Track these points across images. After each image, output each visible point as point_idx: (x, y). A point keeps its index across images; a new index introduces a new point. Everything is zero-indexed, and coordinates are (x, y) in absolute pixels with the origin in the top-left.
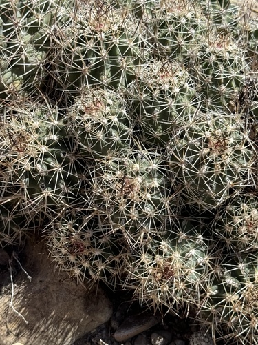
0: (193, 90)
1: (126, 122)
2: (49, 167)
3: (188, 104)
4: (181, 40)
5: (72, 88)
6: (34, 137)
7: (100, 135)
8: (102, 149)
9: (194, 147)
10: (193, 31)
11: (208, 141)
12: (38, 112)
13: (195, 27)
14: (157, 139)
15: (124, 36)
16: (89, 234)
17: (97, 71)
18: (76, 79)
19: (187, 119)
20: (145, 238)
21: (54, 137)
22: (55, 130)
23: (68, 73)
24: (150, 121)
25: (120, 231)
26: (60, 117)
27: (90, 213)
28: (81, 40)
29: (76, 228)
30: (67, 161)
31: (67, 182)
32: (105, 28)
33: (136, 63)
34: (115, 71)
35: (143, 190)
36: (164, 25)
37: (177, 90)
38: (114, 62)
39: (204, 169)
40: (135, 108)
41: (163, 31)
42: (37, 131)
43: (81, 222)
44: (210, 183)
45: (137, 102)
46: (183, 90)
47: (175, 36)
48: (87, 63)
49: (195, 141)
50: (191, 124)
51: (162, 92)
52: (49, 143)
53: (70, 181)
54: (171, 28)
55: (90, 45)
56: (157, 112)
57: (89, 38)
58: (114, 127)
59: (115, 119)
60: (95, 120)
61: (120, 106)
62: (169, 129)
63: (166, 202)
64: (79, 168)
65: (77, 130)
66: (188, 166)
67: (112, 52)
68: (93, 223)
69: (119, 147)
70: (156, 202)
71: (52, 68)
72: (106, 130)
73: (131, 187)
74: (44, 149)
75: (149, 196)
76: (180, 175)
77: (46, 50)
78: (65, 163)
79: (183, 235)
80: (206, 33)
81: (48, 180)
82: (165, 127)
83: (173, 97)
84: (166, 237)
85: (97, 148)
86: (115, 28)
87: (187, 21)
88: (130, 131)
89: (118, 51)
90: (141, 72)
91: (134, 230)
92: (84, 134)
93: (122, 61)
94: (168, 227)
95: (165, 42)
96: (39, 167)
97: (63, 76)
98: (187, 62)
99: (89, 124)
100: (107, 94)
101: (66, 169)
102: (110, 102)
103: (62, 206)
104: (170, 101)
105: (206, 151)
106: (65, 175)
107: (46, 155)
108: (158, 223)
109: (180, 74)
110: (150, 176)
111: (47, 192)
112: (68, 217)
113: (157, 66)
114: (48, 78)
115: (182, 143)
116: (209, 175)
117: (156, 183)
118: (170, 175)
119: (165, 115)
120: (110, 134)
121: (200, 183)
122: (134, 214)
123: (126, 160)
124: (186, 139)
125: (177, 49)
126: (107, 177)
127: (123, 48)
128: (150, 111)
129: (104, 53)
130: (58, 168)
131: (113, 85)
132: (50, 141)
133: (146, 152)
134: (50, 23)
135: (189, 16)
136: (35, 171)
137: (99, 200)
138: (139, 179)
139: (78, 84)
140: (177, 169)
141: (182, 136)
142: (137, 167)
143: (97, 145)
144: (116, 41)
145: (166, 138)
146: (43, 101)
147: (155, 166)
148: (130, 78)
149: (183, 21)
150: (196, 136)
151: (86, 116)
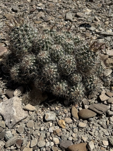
0: (63, 50)
1: (49, 57)
2: (34, 67)
3: (62, 53)
4: (60, 40)
5: (38, 51)
6: (30, 61)
7: (44, 60)
8: (45, 63)
9: (64, 62)
10: (63, 38)
11: (67, 61)
12: (31, 56)
13: (63, 37)
14: (56, 61)
15: (48, 40)
16: (43, 81)
17: (43, 47)
18: (39, 49)
19: (62, 57)
20: (54, 81)
21: (34, 61)
22: (35, 60)
23: (37, 47)
24: (55, 57)
25: (49, 80)
26: (35, 57)
27: (43, 77)
28: (40, 40)
29: (40, 80)
30: (37, 66)
31: (37, 70)
32: (44, 38)
33: (51, 45)
34: (47, 47)
35: (53, 72)
36: (57, 37)
37: (60, 50)
38: (47, 45)
39: (66, 67)
40: (51, 55)
41: (57, 39)
42: (31, 60)
43: (41, 79)
44: (67, 70)
45: (52, 53)
46: (61, 50)
47: (59, 39)
48: (41, 45)
49: (64, 61)
50: (63, 57)
51: (57, 51)
52: (33, 62)
53: (38, 70)
54: (58, 38)
55: (41, 41)
56: (56, 55)
57: (41, 40)
58: (47, 59)
59: (47, 57)
60: (43, 57)
61: (48, 54)
62: (59, 59)
63: (58, 74)
64: (40, 68)
65: (39, 59)
66: (63, 66)
67: (46, 43)
68: (43, 79)
69: (48, 63)
70: (56, 74)
71: (34, 47)
72: (45, 59)
73: (51, 71)
74: (32, 64)
75: (55, 73)
76: (61, 68)
77: (32, 43)
78: (37, 67)
79: (62, 81)
80: (65, 39)
81: (34, 70)
82: (58, 58)
83: (59, 52)
84: (58, 81)
85: (44, 63)
86: (46, 38)
88: (50, 59)
89: (47, 43)
90: (52, 47)
91: (52, 80)
92: (41, 60)
93: (48, 45)
94: (59, 79)
95: (57, 41)
96: (32, 67)
97: (36, 48)
98: (62, 45)
99: (42, 58)
100: (45, 52)
101: (37, 68)
102: (46, 53)
103: (37, 76)
104: (59, 53)
105: (66, 63)
106: (37, 69)
107: (33, 65)
108: (57, 78)
109: (61, 47)
110: (55, 69)
111: (33, 73)
112: (38, 78)
113: (56, 46)
114: (33, 49)
115: (61, 62)
116: (67, 68)
117: (56, 70)
118: (59, 68)
119: (58, 56)
120: (46, 60)
121: (65, 70)
122: (52, 77)
123: (50, 65)
124: (62, 61)
125: (60, 42)
126: (46, 69)
127: (48, 42)
128: (55, 55)
129: (44, 43)
130: (36, 68)
131: (47, 50)
132: (34, 62)
133: (54, 64)
134: (33, 37)
135: (62, 35)
136: (31, 68)
137: (44, 74)
138: (53, 69)
139: (39, 50)
140: (61, 67)
141: (61, 60)
142: (52, 67)
143: (44, 62)
144: (47, 40)
145: (58, 61)
146: (32, 54)
147: (56, 67)
148: (50, 48)
149: (61, 36)
150: (64, 60)
151: (41, 56)
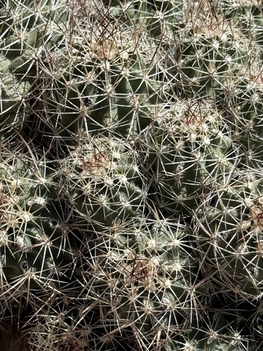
0: (228, 140)
1: (138, 183)
2: (34, 241)
3: (222, 159)
4: (212, 70)
5: (65, 134)
6: (14, 199)
7: (103, 200)
8: (106, 218)
9: (229, 219)
10: (229, 59)
11: (248, 211)
12: (20, 165)
13: (232, 53)
14: (180, 205)
15: (137, 66)
16: (87, 331)
17: (100, 113)
18: (72, 123)
20: (163, 337)
21: (41, 201)
22: (42, 191)
23: (60, 114)
24: (171, 181)
25: (129, 328)
27: (89, 302)
28: (80, 70)
29: (69, 321)
30: (59, 233)
32: (111, 54)
33: (152, 101)
34: (124, 113)
35: (161, 274)
36: (190, 50)
37: (207, 141)
38: (123, 101)
39: (243, 249)
40: (150, 164)
41: (189, 58)
42: (18, 192)
43: (76, 314)
44: (250, 267)
45: (153, 156)
46: (215, 141)
47: (204, 65)
48: (87, 102)
49: (231, 211)
50: (226, 186)
51: (187, 144)
52: (34, 209)
53: (62, 260)
54: (199, 54)
55: (91, 78)
56: (181, 170)
57: (89, 69)
58: (123, 190)
59: (123, 179)
60: (96, 179)
61: (130, 161)
62: (196, 192)
63: (191, 290)
64: (74, 243)
65: (72, 193)
66: (222, 244)
67: (120, 88)
68: (93, 317)
69: (129, 215)
70: (178, 291)
71: (40, 106)
72: (110, 193)
73: (145, 272)
74: (27, 217)
75: (168, 283)
76: (211, 254)
77: (31, 81)
78: (56, 236)
79: (214, 335)
81: (32, 258)
82: (190, 190)
83: (202, 150)
84: (191, 336)
85: (99, 217)
86: (125, 55)
87: (221, 45)
88: (144, 194)
89: (129, 86)
90: (159, 113)
91: (149, 326)
92: (82, 197)
93: (134, 99)
94: (194, 323)
95: (191, 73)
96: (20, 240)
97: (53, 119)
98: (221, 104)
99: (89, 186)
100: (113, 144)
101: (57, 243)
102: (117, 155)
103: (51, 292)
104: (198, 155)
105: (246, 224)
106: (55, 251)
107: (30, 225)
108: (180, 318)
109: (211, 119)
111: (30, 274)
112: (58, 306)
113: (180, 107)
115: (213, 212)
116: (249, 257)
117: (178, 266)
118: (197, 255)
119: (191, 174)
120: (117, 199)
121: (237, 266)
122: (148, 307)
123: (137, 232)
124: (220, 208)
125: (208, 82)
126: (113, 256)
127: (135, 83)
128: (171, 169)
129: (109, 88)
130: (46, 242)
131: (122, 132)
132: (35, 206)
133: (165, 222)
135: (224, 38)
136: (15, 247)
137: (101, 287)
138: (155, 260)
139: (74, 129)
140: (207, 247)
141: (213, 202)
142: (152, 243)
143: (99, 213)
144: (126, 72)
145: (193, 204)
146: (26, 150)
147: (177, 243)
148: (144, 122)
149: (216, 45)
150: (233, 204)
151: (85, 174)
